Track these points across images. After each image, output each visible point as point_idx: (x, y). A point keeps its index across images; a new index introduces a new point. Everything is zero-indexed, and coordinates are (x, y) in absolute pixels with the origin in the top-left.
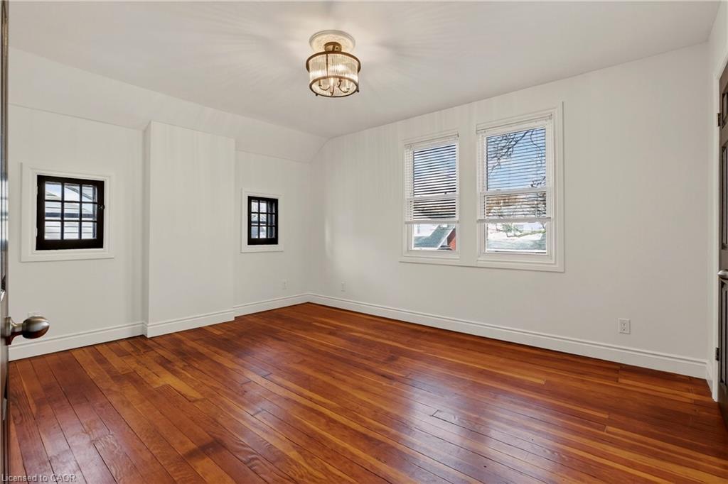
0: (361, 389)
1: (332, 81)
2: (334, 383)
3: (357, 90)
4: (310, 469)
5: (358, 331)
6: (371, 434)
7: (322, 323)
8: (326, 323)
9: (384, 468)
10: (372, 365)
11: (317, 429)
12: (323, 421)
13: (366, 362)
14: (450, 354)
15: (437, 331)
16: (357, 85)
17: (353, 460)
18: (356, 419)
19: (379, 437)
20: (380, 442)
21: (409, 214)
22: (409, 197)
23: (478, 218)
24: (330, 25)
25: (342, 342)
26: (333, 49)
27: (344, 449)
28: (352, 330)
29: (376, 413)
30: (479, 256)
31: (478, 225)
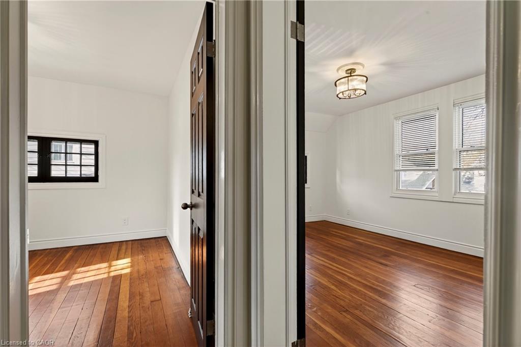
0: (366, 267)
2: (349, 262)
3: (365, 93)
4: (344, 294)
5: (361, 239)
6: (375, 287)
7: (336, 232)
8: (338, 233)
9: (384, 301)
10: (372, 257)
11: (343, 280)
12: (346, 277)
13: (368, 255)
14: (428, 258)
15: (419, 245)
16: (365, 92)
17: (365, 295)
18: (365, 280)
19: (379, 288)
20: (381, 291)
21: (399, 165)
22: (398, 153)
23: (454, 167)
24: (351, 61)
25: (351, 243)
27: (360, 290)
28: (357, 238)
29: (377, 279)
30: (455, 195)
31: (454, 173)
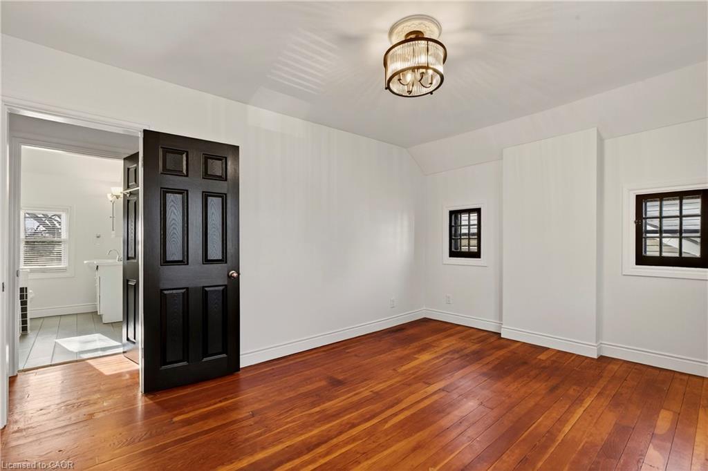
1: (409, 77)
26: (417, 36)
